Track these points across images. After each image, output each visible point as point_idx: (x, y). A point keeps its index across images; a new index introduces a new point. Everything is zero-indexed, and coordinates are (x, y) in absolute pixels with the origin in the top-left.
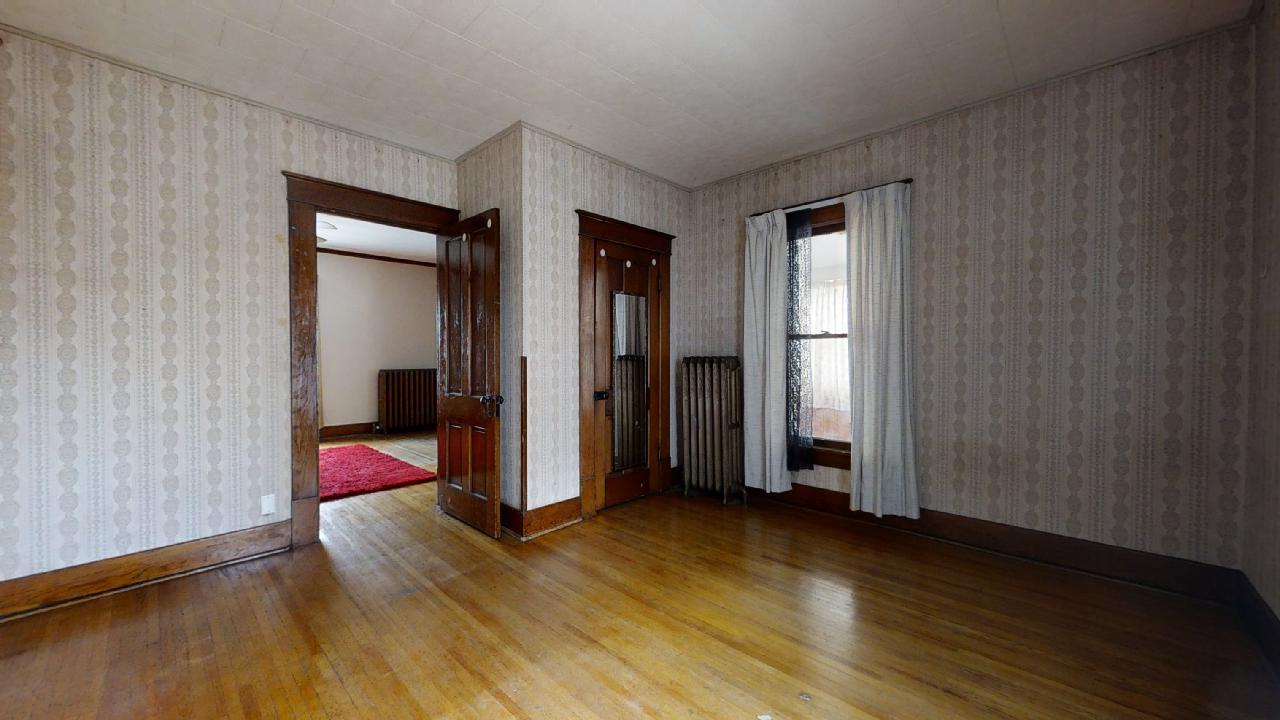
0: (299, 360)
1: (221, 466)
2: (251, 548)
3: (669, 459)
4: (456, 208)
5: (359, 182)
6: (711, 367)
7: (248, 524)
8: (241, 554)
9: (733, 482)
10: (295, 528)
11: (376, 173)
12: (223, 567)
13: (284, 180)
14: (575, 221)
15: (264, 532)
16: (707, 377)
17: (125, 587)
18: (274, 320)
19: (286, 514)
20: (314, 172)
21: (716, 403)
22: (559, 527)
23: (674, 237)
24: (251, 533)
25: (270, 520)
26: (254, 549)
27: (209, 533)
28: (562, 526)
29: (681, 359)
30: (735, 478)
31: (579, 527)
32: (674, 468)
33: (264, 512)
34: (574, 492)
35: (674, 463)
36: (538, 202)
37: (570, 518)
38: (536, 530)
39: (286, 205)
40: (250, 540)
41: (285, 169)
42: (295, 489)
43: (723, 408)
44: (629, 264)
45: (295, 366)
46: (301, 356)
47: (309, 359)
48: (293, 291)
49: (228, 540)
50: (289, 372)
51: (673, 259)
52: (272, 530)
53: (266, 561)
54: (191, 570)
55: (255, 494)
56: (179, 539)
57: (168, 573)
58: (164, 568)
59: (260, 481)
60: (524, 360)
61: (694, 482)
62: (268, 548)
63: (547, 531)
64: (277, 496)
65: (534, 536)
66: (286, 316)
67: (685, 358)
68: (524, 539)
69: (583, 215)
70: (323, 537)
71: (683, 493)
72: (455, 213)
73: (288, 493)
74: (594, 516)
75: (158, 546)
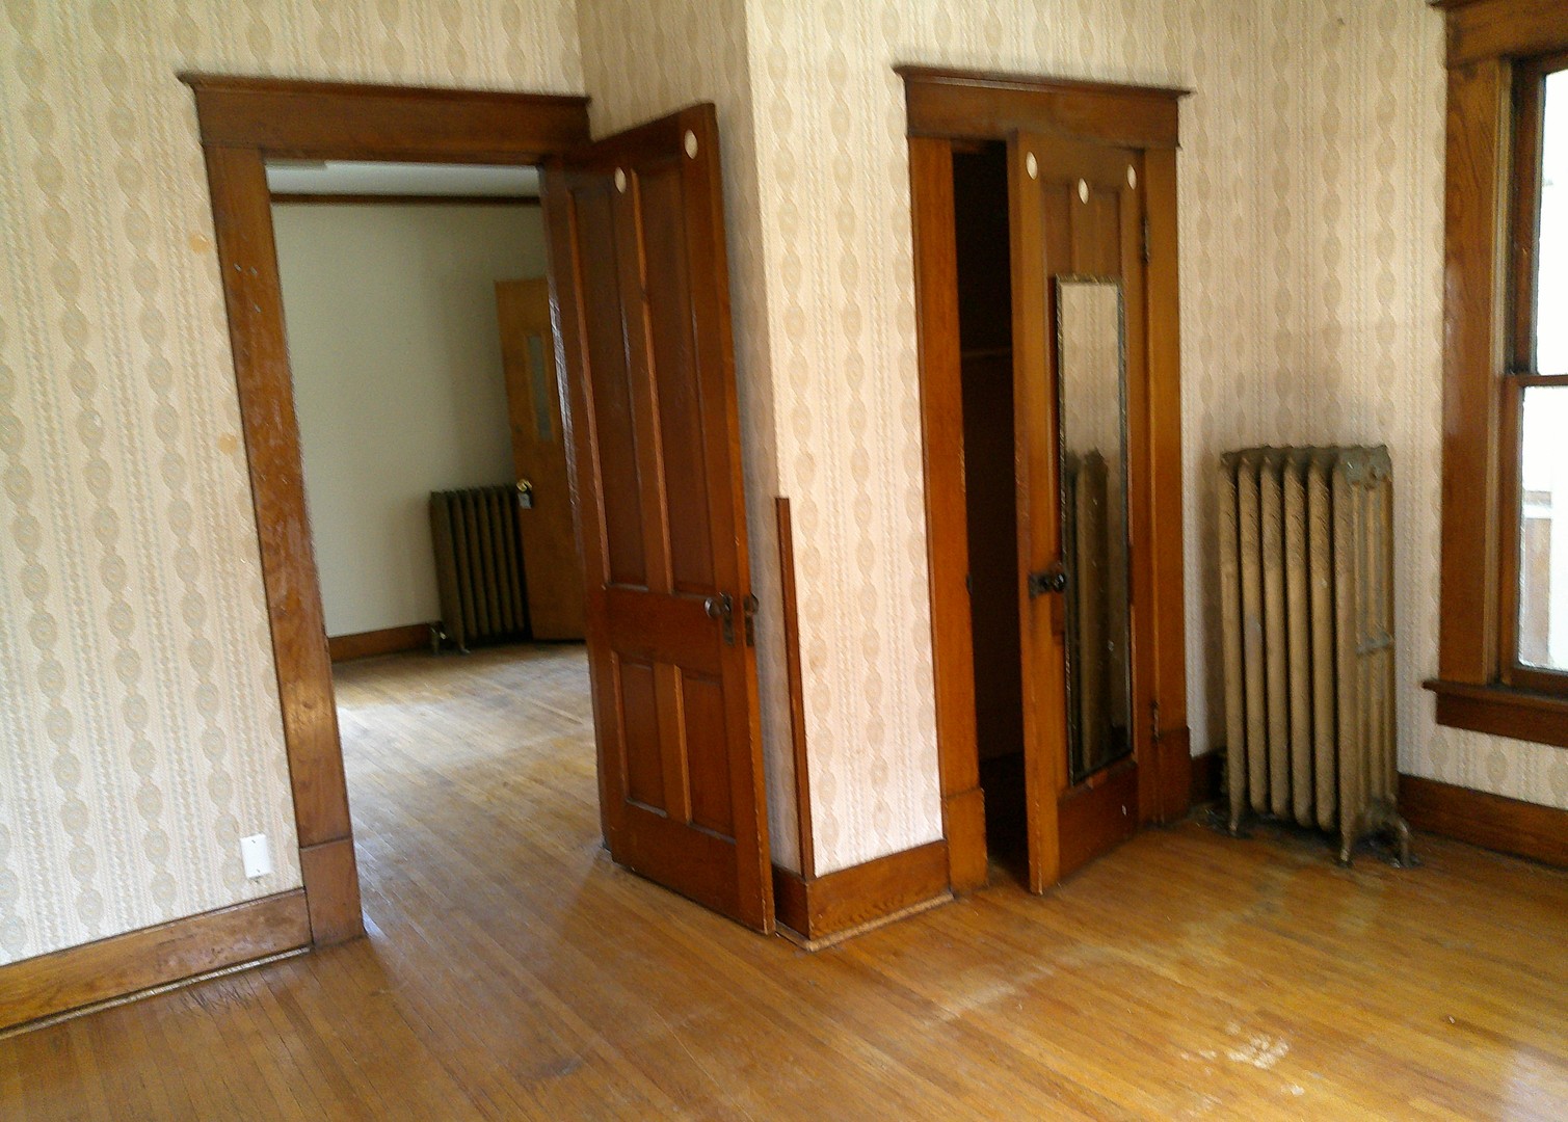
0: (275, 531)
1: (158, 777)
2: (236, 947)
3: (1185, 733)
4: (580, 89)
5: (349, 67)
6: (1304, 482)
7: (225, 897)
8: (221, 959)
9: (1370, 800)
10: (313, 907)
11: (381, 34)
12: (191, 985)
13: (185, 94)
14: (893, 98)
15: (257, 913)
16: (1270, 507)
17: (30, 1022)
18: (211, 443)
19: (292, 878)
20: (246, 62)
21: (1320, 583)
22: (895, 916)
23: (1187, 93)
24: (234, 915)
25: (264, 890)
26: (245, 947)
27: (156, 916)
28: (903, 913)
29: (1217, 458)
30: (1376, 790)
31: (942, 917)
32: (1198, 759)
33: (251, 873)
34: (926, 826)
35: (1198, 744)
36: (791, 65)
37: (924, 893)
38: (841, 925)
39: (201, 157)
40: (233, 931)
41: (183, 66)
42: (303, 823)
43: (1341, 602)
44: (1083, 190)
45: (268, 545)
46: (276, 522)
47: (294, 526)
48: (241, 369)
49: (194, 930)
50: (257, 562)
51: (1186, 161)
52: (270, 908)
53: (268, 977)
54: (139, 991)
55: (230, 833)
56: (108, 929)
57: (100, 995)
58: (91, 987)
59: (234, 808)
60: (782, 506)
61: (1256, 799)
62: (268, 946)
63: (866, 927)
64: (271, 837)
65: (834, 939)
66: (233, 428)
67: (1225, 455)
68: (812, 946)
69: (918, 81)
70: (371, 926)
71: (1225, 825)
72: (577, 105)
73: (289, 831)
74: (984, 888)
75: (73, 944)
